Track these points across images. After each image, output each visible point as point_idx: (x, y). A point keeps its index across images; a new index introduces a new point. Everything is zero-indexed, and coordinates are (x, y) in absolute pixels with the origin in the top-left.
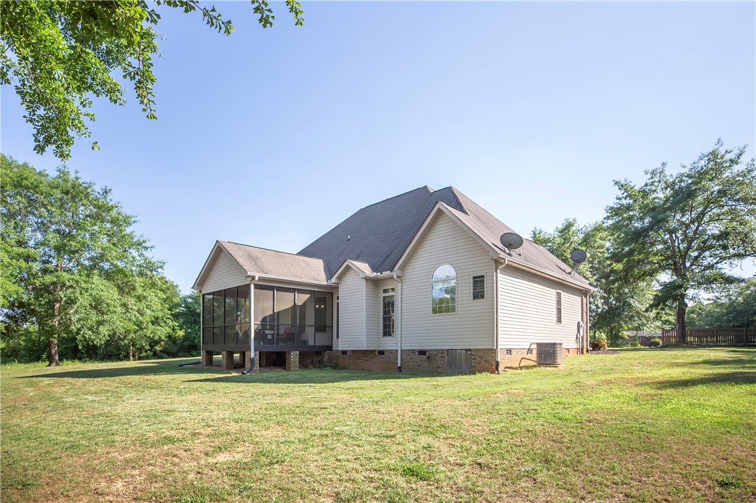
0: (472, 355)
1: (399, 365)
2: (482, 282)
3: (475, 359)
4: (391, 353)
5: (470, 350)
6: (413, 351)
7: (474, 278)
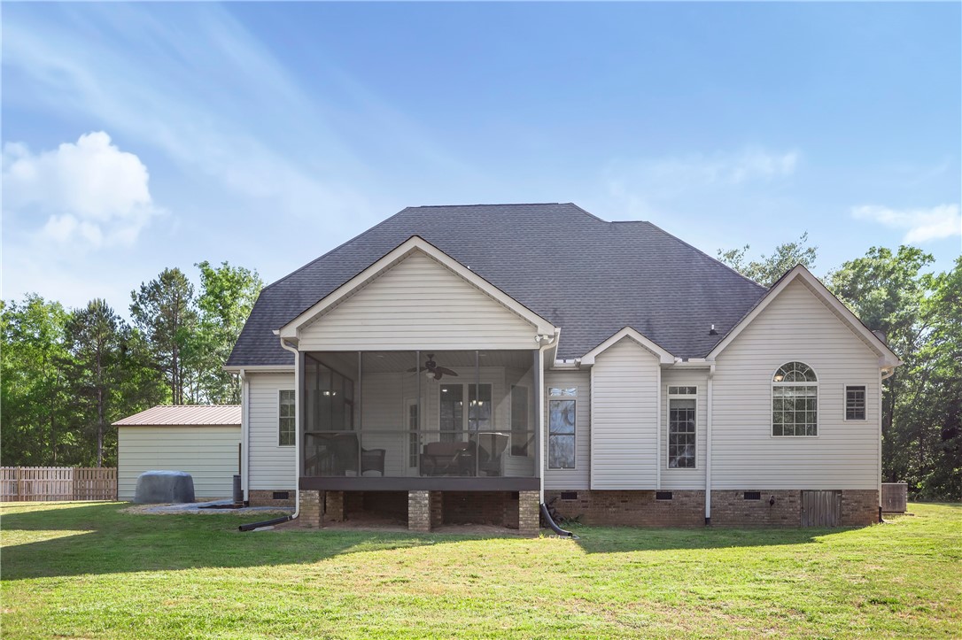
0: (844, 499)
1: (708, 515)
2: (862, 395)
3: (848, 505)
4: (686, 496)
5: (840, 491)
6: (736, 492)
7: (848, 388)
